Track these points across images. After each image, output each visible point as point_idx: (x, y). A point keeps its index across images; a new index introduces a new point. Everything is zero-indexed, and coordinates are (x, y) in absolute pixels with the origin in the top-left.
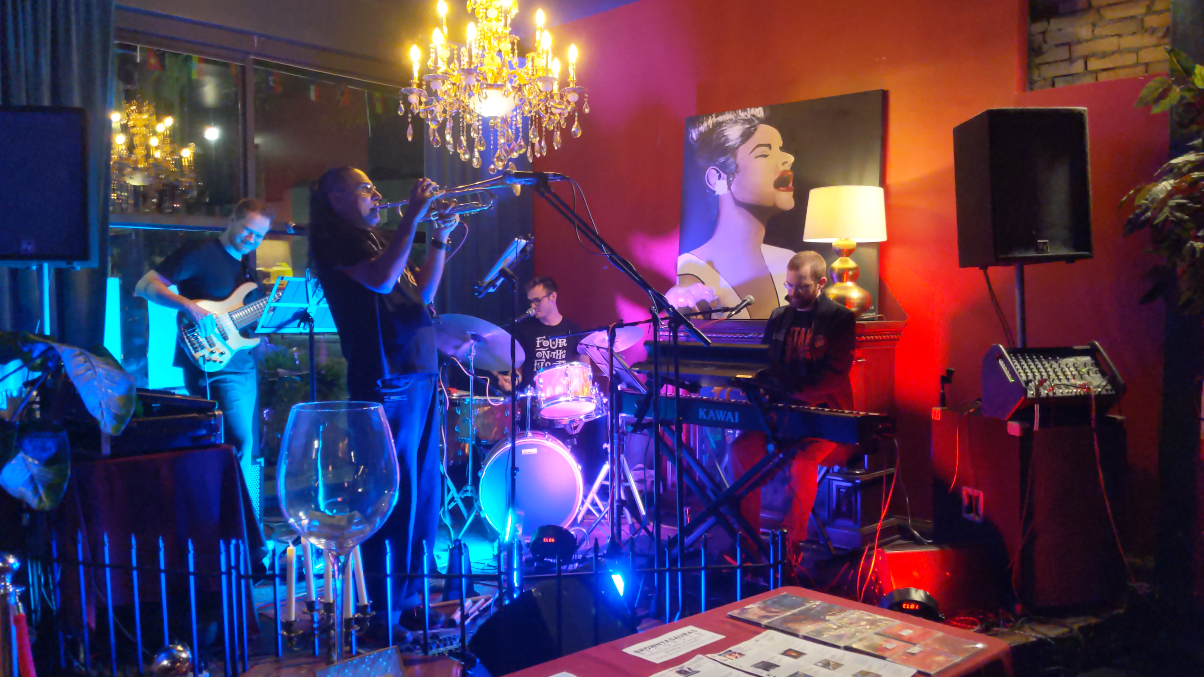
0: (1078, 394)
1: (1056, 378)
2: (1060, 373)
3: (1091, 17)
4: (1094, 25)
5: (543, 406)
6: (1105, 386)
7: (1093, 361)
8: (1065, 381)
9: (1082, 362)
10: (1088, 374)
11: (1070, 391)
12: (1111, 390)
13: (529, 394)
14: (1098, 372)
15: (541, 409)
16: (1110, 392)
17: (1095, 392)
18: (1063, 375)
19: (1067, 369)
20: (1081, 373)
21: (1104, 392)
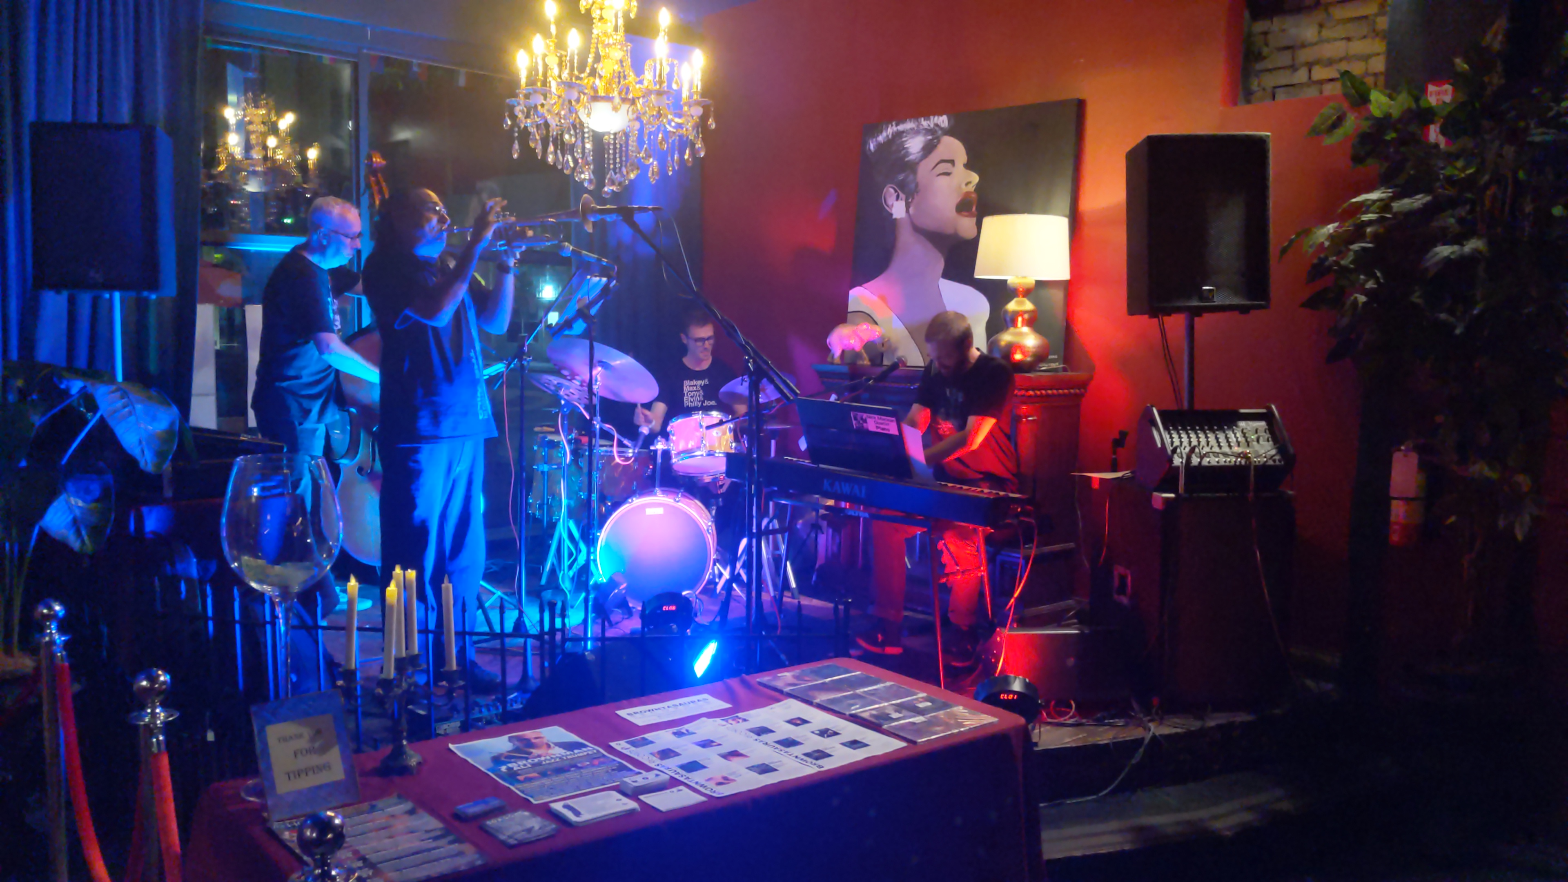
0: (1238, 463)
1: (1217, 444)
2: (1220, 440)
3: (1319, 16)
4: (1321, 26)
5: (674, 460)
6: (1274, 456)
7: (1267, 427)
8: (1226, 449)
9: (1254, 427)
10: (1258, 441)
11: (1229, 460)
12: (1280, 461)
13: (660, 446)
14: (1270, 439)
15: (673, 464)
16: (1277, 463)
17: (1259, 462)
18: (1225, 441)
19: (1233, 435)
20: (1249, 440)
21: (1271, 463)
